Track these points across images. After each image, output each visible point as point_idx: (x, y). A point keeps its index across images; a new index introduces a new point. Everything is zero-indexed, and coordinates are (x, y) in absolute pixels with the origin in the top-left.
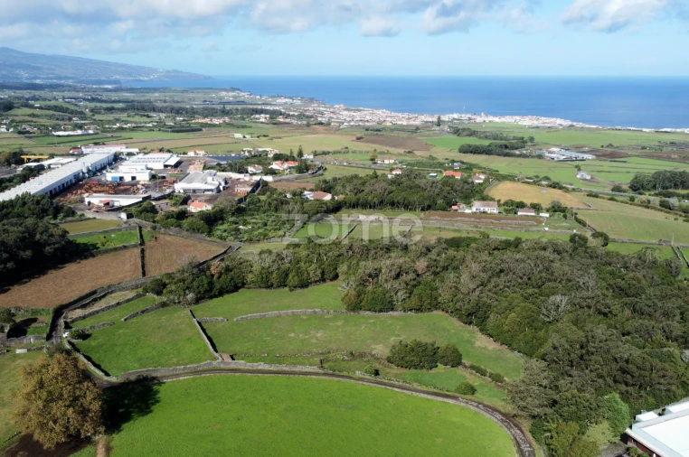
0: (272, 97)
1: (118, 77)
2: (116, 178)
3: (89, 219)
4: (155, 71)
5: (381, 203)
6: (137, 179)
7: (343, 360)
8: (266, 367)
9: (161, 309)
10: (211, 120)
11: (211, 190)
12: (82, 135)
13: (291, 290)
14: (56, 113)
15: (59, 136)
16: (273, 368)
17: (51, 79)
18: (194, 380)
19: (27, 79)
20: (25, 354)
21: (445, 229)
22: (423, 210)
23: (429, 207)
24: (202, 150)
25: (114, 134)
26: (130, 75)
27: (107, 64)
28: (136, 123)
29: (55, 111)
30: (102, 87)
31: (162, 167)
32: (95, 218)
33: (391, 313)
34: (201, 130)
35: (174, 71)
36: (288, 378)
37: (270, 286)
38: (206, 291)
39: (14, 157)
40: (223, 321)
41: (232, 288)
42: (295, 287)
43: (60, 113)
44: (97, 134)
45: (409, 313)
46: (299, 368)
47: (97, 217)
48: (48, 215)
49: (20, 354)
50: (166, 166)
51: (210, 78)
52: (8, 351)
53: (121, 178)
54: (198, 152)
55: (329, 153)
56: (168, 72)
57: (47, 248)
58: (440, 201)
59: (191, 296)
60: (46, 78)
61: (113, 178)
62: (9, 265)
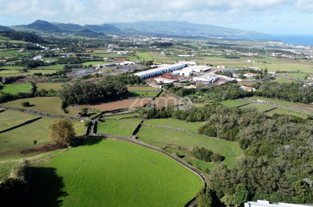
0: (295, 45)
1: (226, 34)
2: (177, 73)
3: (150, 86)
4: (243, 31)
5: (274, 95)
6: (185, 75)
7: (175, 149)
8: (143, 143)
9: (135, 118)
10: (248, 54)
11: (207, 82)
12: (189, 57)
13: (187, 122)
14: (187, 48)
15: (179, 57)
16: (145, 144)
17: (199, 34)
18: (117, 140)
19: (190, 34)
20: (83, 122)
21: (293, 111)
22: (294, 102)
23: (298, 101)
24: (223, 66)
25: (201, 57)
26: (231, 33)
27: (223, 28)
28: (214, 53)
29: (187, 47)
30: (217, 38)
31: (199, 71)
32: (151, 86)
33: (214, 138)
34: (239, 58)
35: (252, 32)
36: (145, 148)
37: (180, 119)
38: (152, 115)
39: (150, 63)
40: (149, 126)
41: (164, 116)
42: (189, 121)
43: (189, 48)
44: (194, 57)
45: (223, 139)
46: (153, 147)
47: (152, 86)
48: (136, 83)
49: (82, 122)
50: (201, 71)
51: (269, 35)
52: (79, 120)
53: (179, 74)
54: (222, 67)
55: (287, 72)
56: (249, 32)
57: (118, 92)
58: (304, 99)
59: (145, 116)
60: (197, 34)
61: (176, 73)
62: (102, 96)
